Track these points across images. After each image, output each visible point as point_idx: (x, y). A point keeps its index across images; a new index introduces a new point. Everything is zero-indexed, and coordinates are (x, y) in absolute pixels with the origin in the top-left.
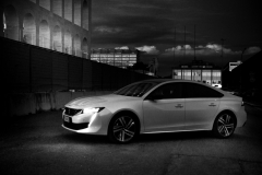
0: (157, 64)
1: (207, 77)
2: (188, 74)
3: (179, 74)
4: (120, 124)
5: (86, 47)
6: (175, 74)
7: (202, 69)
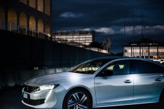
0: (109, 43)
1: (154, 53)
2: (137, 51)
3: (130, 51)
4: (74, 99)
5: (48, 30)
6: (126, 51)
7: (149, 46)
